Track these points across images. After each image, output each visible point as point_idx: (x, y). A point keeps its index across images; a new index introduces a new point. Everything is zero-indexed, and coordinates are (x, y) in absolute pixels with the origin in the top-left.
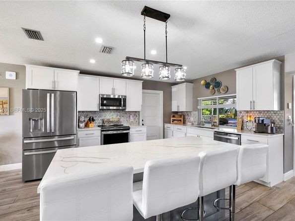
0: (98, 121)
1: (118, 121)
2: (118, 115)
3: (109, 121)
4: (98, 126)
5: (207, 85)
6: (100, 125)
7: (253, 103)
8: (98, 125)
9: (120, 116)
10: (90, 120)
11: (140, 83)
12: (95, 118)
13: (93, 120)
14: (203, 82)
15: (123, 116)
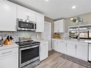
0: (16, 39)
1: (30, 38)
2: (29, 35)
3: (24, 39)
4: (16, 43)
6: (18, 41)
8: (16, 41)
9: (31, 35)
10: (8, 38)
12: (13, 37)
13: (11, 38)
14: (72, 19)
15: (33, 35)
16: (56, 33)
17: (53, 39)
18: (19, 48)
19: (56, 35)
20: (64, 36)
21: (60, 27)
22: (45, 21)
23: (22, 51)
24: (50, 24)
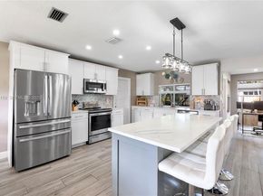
1: (97, 104)
3: (89, 104)
5: (167, 76)
7: (204, 90)
9: (98, 100)
10: (74, 103)
13: (78, 103)
14: (163, 74)
15: (101, 100)
16: (139, 97)
17: (133, 107)
18: (89, 113)
19: (140, 100)
20: (153, 102)
21: (145, 86)
22: (119, 75)
23: (92, 117)
24: (129, 80)
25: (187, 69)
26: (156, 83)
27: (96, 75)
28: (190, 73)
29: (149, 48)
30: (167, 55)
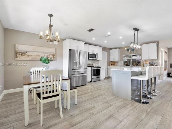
5: (128, 50)
7: (149, 57)
9: (93, 63)
11: (101, 48)
14: (126, 49)
16: (111, 61)
17: (109, 67)
18: (92, 68)
19: (112, 63)
20: (120, 64)
21: (115, 55)
25: (140, 47)
26: (121, 54)
27: (93, 50)
28: (141, 49)
29: (121, 38)
30: (132, 43)
